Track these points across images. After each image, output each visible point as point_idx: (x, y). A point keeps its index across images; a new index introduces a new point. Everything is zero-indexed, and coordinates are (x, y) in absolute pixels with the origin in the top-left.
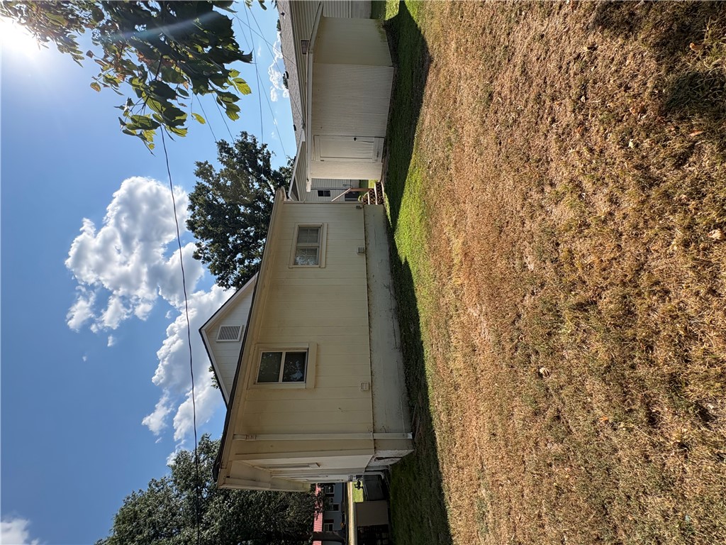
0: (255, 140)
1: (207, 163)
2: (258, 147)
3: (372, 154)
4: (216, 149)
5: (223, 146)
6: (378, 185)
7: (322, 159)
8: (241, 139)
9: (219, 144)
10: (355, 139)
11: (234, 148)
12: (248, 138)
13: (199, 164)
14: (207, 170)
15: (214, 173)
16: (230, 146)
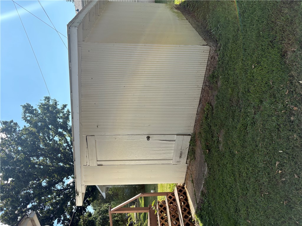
0: (56, 103)
1: (12, 121)
2: (59, 107)
3: (172, 154)
4: (22, 110)
5: (28, 108)
6: (181, 190)
7: (99, 163)
8: (44, 102)
9: (24, 107)
10: (148, 138)
11: (38, 109)
12: (51, 101)
13: (5, 123)
14: (12, 127)
15: (18, 129)
16: (34, 108)
